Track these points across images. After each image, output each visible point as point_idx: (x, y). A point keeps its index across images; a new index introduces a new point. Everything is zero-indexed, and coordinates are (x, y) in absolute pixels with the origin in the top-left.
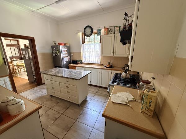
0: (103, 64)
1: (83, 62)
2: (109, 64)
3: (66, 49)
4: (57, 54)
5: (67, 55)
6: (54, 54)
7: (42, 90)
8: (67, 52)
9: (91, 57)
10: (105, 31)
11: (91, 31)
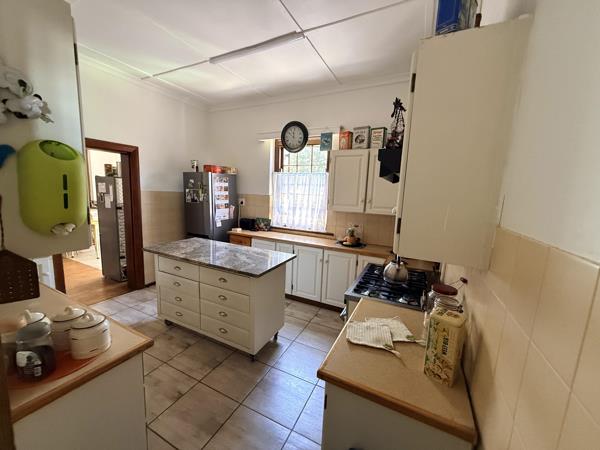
0: (332, 235)
1: (274, 224)
2: (352, 234)
3: (227, 185)
4: (198, 197)
5: (227, 202)
6: (189, 198)
7: (143, 305)
8: (227, 193)
9: (298, 211)
10: (344, 140)
11: (302, 136)
